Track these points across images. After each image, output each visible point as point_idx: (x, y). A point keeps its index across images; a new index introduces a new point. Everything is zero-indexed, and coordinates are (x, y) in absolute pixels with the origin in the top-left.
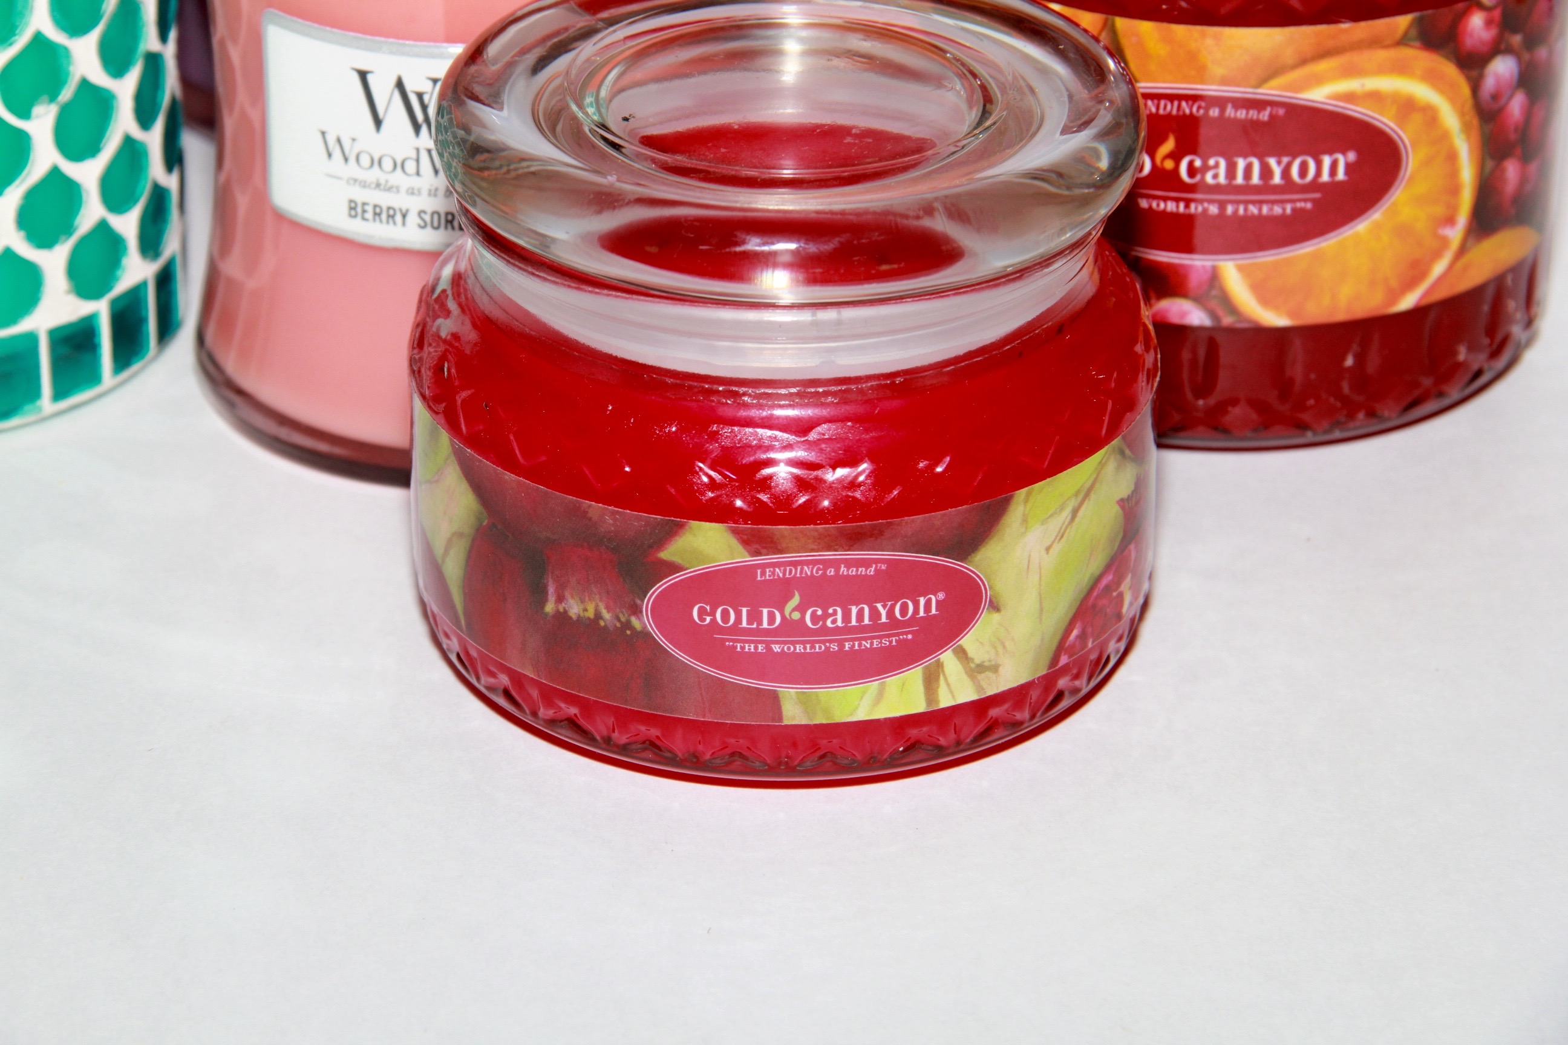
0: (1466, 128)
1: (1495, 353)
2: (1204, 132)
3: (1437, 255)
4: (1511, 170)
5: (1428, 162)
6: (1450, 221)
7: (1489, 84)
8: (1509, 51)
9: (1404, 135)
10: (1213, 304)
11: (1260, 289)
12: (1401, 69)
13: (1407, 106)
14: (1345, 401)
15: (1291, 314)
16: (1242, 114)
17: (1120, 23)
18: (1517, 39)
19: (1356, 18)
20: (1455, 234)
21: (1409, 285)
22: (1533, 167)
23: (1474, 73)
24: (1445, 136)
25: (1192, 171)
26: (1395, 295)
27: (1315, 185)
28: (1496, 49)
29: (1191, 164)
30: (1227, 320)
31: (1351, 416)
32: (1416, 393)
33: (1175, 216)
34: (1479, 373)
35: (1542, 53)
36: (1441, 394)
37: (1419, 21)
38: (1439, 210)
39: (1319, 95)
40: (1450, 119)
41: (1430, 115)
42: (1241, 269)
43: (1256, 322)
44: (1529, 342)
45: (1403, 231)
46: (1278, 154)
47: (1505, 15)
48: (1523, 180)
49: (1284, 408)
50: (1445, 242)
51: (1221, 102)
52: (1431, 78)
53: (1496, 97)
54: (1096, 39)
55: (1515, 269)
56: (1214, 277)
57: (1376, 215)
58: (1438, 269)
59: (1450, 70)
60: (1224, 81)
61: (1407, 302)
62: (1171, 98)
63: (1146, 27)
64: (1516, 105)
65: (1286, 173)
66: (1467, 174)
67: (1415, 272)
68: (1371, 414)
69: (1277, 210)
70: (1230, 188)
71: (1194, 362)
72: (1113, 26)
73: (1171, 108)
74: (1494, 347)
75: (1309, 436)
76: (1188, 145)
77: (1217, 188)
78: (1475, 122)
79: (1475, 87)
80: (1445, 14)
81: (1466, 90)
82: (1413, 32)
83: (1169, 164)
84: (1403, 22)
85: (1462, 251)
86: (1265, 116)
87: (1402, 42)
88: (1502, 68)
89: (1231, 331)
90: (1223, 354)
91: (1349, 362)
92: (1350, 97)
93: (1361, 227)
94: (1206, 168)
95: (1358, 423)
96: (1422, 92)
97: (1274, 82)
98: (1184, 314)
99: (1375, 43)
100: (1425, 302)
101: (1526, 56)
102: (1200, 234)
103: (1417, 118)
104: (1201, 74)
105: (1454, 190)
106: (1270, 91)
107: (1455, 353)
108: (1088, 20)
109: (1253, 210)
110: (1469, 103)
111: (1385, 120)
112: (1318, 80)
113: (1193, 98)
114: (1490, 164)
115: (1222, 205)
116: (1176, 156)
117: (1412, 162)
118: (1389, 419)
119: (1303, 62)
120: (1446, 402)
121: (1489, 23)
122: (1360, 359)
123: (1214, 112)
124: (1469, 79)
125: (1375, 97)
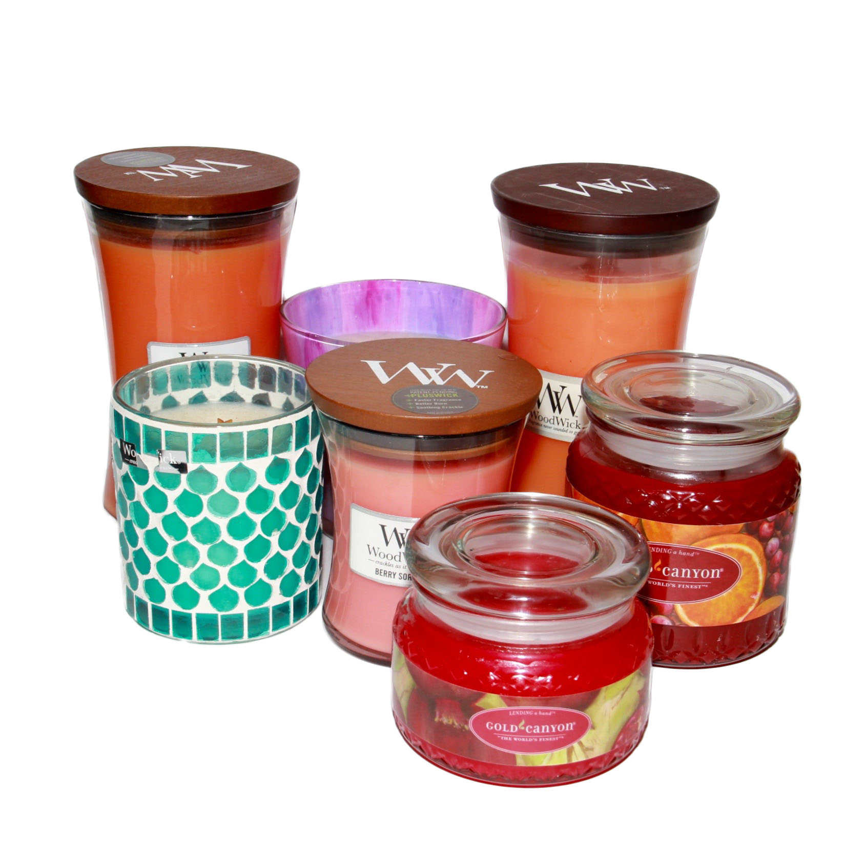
0: (761, 562)
1: (769, 638)
2: (671, 559)
3: (750, 605)
4: (776, 576)
5: (748, 573)
6: (755, 593)
7: (769, 547)
8: (776, 536)
9: (740, 564)
10: (673, 618)
11: (688, 614)
12: (739, 541)
13: (742, 554)
14: (717, 653)
15: (699, 623)
16: (684, 554)
17: (643, 520)
18: (779, 532)
19: (724, 523)
20: (757, 598)
21: (740, 615)
22: (784, 575)
23: (764, 543)
24: (754, 564)
25: (667, 572)
26: (735, 618)
27: (709, 579)
28: (772, 536)
29: (666, 570)
30: (677, 624)
31: (719, 658)
32: (742, 651)
33: (661, 587)
34: (764, 645)
35: (787, 537)
36: (751, 652)
37: (746, 526)
38: (751, 589)
39: (711, 549)
40: (756, 558)
41: (749, 557)
42: (682, 606)
43: (686, 625)
44: (781, 634)
45: (739, 596)
46: (697, 568)
47: (775, 524)
48: (780, 580)
49: (696, 655)
50: (753, 600)
51: (677, 549)
52: (750, 544)
53: (771, 552)
54: (634, 527)
55: (776, 610)
56: (673, 608)
57: (730, 590)
58: (750, 609)
59: (756, 542)
60: (679, 542)
61: (740, 620)
62: (660, 547)
63: (652, 523)
64: (778, 555)
65: (699, 574)
66: (761, 578)
67: (743, 610)
68: (726, 658)
69: (696, 587)
70: (680, 579)
71: (665, 638)
72: (641, 521)
73: (660, 550)
74: (768, 637)
75: (704, 665)
76: (665, 563)
77: (675, 578)
78: (765, 560)
79: (765, 548)
80: (755, 523)
81: (761, 549)
82: (744, 529)
83: (659, 569)
84: (741, 525)
85: (759, 603)
86: (692, 555)
87: (740, 532)
88: (774, 542)
89: (678, 627)
90: (675, 635)
91: (719, 640)
92: (722, 550)
93: (724, 594)
94: (672, 571)
95: (721, 661)
96: (747, 549)
97: (696, 544)
98: (662, 621)
99: (731, 532)
100: (745, 621)
101: (782, 538)
102: (668, 593)
103: (744, 558)
104: (671, 539)
105: (757, 583)
106: (694, 546)
107: (756, 638)
108: (632, 519)
109: (687, 586)
110: (763, 553)
111: (734, 558)
112: (711, 544)
113: (668, 548)
114: (769, 574)
115: (677, 584)
116: (661, 567)
117: (742, 573)
118: (733, 660)
119: (706, 537)
120: (752, 654)
121: (770, 527)
122: (723, 639)
123: (675, 553)
124: (762, 545)
125: (730, 550)
